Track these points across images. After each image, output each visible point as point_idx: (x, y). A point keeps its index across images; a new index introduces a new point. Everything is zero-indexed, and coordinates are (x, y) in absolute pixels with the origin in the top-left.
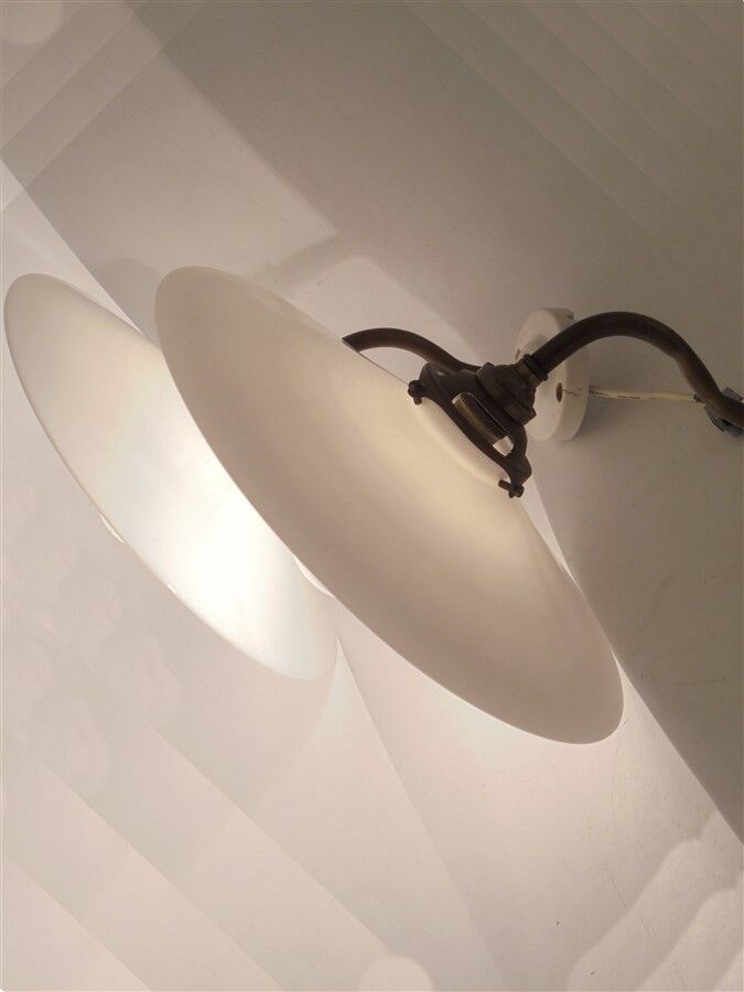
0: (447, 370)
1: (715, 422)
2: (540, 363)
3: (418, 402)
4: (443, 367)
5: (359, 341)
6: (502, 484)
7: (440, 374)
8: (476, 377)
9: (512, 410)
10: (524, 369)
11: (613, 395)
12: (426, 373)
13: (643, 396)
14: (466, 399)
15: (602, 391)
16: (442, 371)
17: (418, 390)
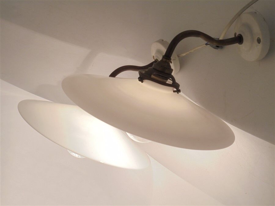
0: (145, 70)
1: (215, 48)
2: (168, 56)
3: (142, 82)
4: (144, 70)
5: (114, 74)
6: (174, 91)
7: (144, 72)
8: (153, 68)
9: (167, 71)
10: (164, 60)
11: (184, 55)
12: (140, 74)
13: (192, 51)
14: (154, 75)
15: (181, 55)
16: (144, 71)
17: (141, 79)
